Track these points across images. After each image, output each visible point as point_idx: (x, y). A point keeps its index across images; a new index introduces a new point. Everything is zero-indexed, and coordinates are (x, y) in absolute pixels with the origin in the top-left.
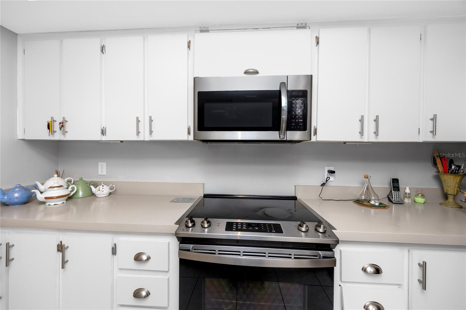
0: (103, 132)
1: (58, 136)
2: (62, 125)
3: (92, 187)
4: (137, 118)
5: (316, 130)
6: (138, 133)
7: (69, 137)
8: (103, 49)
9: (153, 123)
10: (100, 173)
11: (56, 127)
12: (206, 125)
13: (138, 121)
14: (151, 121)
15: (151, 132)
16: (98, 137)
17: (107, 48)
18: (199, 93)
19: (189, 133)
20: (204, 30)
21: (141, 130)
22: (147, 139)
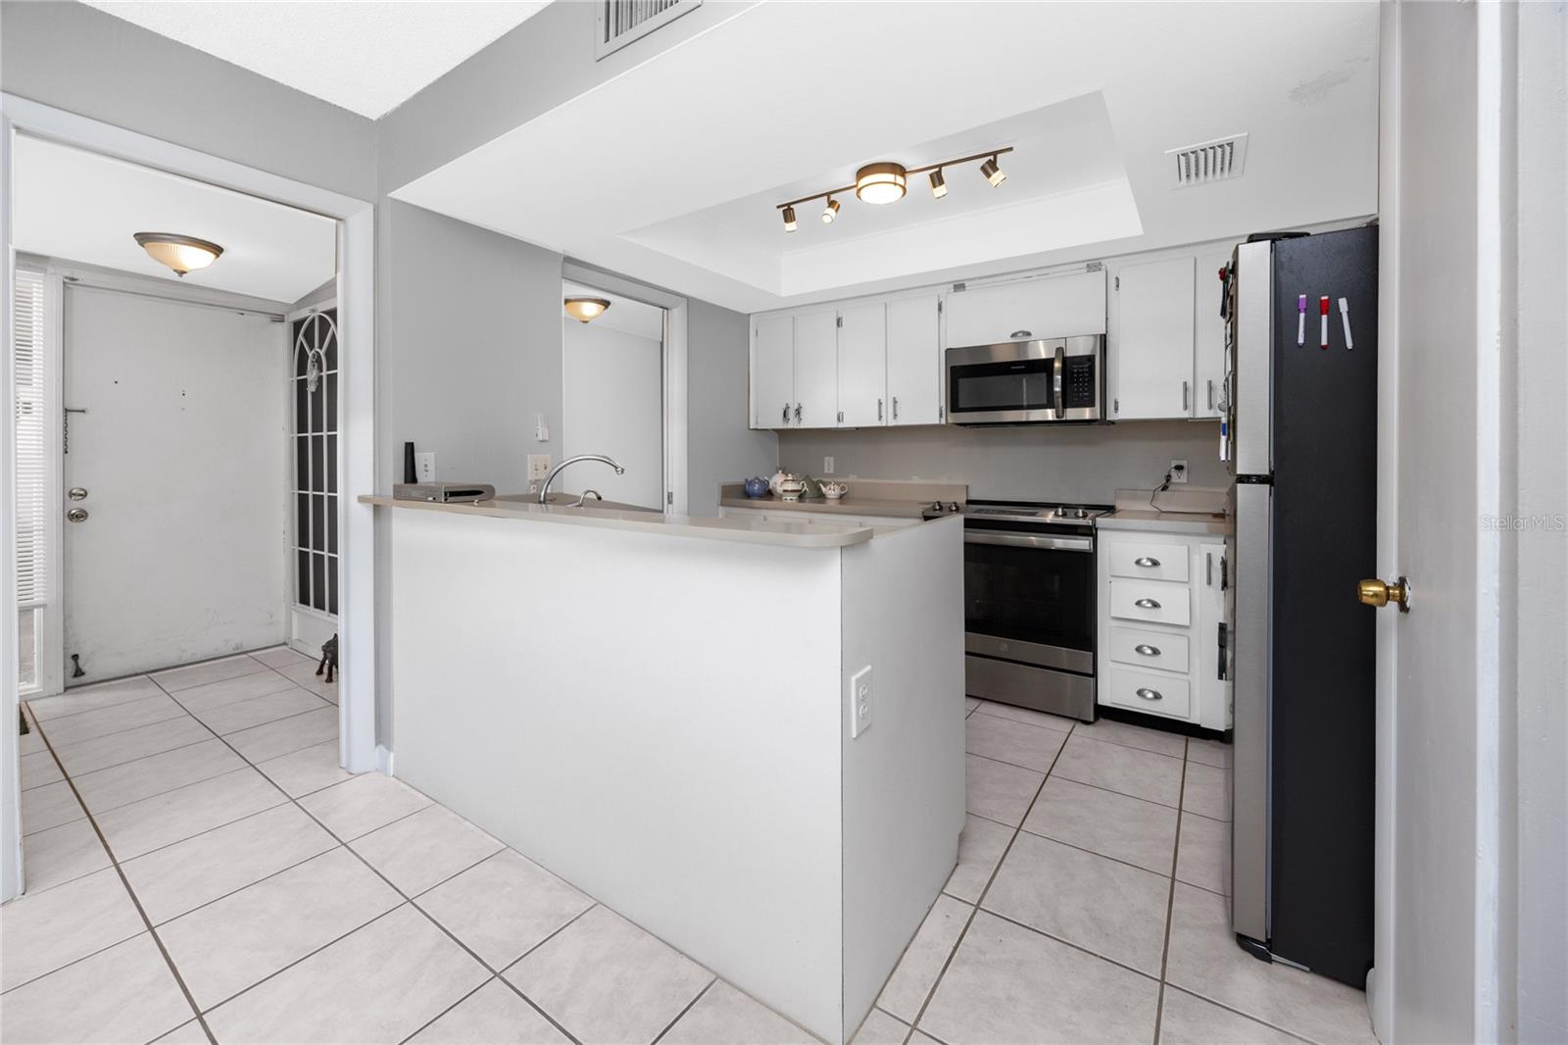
0: (839, 419)
1: (792, 424)
2: (798, 412)
3: (821, 485)
4: (879, 400)
5: (1116, 403)
6: (880, 417)
7: (803, 425)
8: (839, 322)
9: (897, 404)
10: (826, 471)
11: (791, 414)
12: (961, 406)
13: (880, 404)
14: (895, 402)
15: (895, 415)
16: (832, 424)
17: (844, 322)
18: (952, 368)
19: (941, 415)
20: (959, 287)
21: (883, 414)
22: (890, 425)
